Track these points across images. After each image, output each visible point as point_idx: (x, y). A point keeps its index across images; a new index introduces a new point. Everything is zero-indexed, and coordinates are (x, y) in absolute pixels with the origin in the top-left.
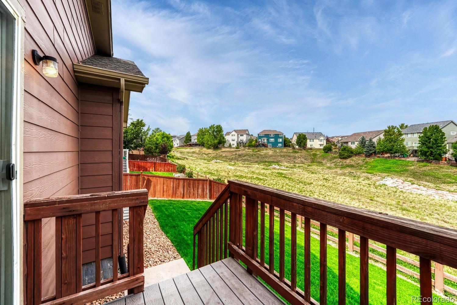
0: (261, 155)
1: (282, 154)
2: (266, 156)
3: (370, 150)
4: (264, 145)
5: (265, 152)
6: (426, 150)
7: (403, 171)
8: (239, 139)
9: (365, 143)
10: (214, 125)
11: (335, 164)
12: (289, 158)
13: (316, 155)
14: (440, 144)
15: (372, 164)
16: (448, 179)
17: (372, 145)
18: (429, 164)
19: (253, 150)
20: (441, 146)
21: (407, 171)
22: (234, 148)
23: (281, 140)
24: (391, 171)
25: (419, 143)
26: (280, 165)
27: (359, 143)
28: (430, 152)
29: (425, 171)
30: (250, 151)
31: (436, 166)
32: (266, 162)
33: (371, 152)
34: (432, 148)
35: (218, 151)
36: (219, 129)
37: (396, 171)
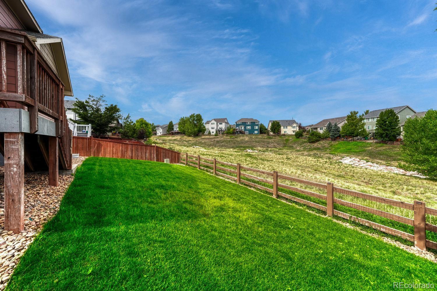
0: (237, 141)
1: (257, 140)
2: (242, 142)
3: (335, 134)
4: (241, 132)
5: (242, 138)
6: (382, 132)
7: (361, 151)
8: (219, 127)
9: (331, 128)
10: (194, 114)
11: (304, 148)
12: (263, 143)
13: (289, 140)
14: (394, 126)
15: (336, 146)
16: (399, 157)
17: (337, 130)
18: (385, 145)
19: (231, 137)
20: (395, 128)
21: (365, 151)
22: (213, 135)
23: (257, 128)
24: (351, 152)
25: (376, 126)
26: (254, 149)
27: (327, 128)
28: (385, 134)
29: (380, 151)
30: (228, 138)
31: (391, 146)
32: (241, 146)
33: (336, 136)
34: (387, 130)
35: (198, 139)
36: (199, 118)
37: (355, 152)
